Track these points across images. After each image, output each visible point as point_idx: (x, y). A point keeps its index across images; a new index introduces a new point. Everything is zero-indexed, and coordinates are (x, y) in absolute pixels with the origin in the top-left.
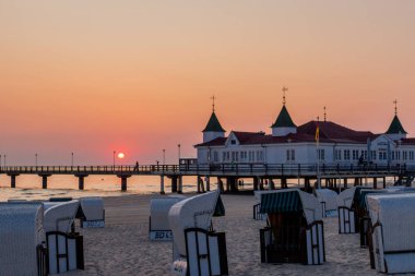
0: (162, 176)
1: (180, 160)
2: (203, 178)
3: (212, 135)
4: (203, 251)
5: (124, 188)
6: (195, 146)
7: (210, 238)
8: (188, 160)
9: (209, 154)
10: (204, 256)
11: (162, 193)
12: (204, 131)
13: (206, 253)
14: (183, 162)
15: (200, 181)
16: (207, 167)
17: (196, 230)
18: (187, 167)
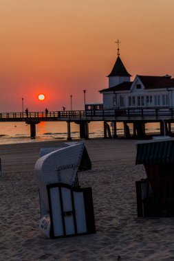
0: (69, 122)
1: (86, 106)
2: (109, 123)
3: (118, 80)
4: (68, 207)
5: (33, 135)
6: (101, 92)
7: (75, 193)
8: (94, 106)
9: (115, 99)
10: (69, 214)
11: (70, 139)
12: (109, 76)
13: (70, 209)
14: (89, 108)
15: (106, 127)
16: (113, 112)
17: (60, 185)
18: (93, 112)
